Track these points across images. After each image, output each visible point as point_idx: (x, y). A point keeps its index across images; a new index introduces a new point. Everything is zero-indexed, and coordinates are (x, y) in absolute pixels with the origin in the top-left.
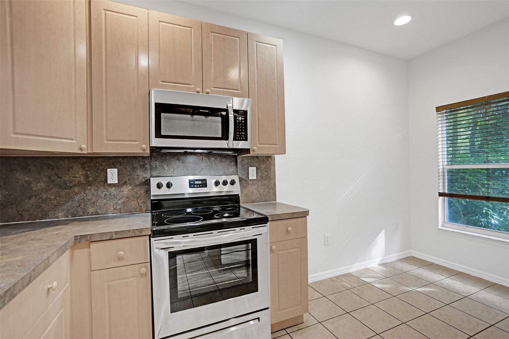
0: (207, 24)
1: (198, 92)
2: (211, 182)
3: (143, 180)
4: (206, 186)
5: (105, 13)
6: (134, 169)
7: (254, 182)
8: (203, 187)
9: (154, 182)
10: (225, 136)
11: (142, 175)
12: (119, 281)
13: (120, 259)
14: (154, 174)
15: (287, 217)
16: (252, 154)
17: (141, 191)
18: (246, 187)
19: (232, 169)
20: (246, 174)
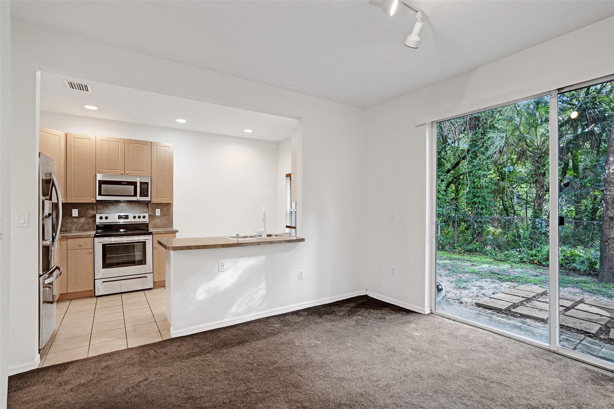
0: (127, 139)
1: (122, 174)
2: (131, 216)
3: (92, 215)
4: (128, 219)
5: (74, 139)
6: (87, 209)
7: (159, 217)
8: (126, 219)
9: (98, 216)
10: (135, 195)
11: (92, 212)
12: (80, 255)
13: (80, 246)
14: (98, 212)
15: (164, 233)
16: (152, 202)
17: (91, 221)
18: (154, 219)
19: (146, 210)
20: (154, 213)
